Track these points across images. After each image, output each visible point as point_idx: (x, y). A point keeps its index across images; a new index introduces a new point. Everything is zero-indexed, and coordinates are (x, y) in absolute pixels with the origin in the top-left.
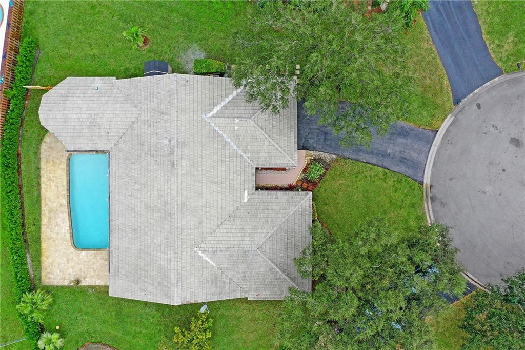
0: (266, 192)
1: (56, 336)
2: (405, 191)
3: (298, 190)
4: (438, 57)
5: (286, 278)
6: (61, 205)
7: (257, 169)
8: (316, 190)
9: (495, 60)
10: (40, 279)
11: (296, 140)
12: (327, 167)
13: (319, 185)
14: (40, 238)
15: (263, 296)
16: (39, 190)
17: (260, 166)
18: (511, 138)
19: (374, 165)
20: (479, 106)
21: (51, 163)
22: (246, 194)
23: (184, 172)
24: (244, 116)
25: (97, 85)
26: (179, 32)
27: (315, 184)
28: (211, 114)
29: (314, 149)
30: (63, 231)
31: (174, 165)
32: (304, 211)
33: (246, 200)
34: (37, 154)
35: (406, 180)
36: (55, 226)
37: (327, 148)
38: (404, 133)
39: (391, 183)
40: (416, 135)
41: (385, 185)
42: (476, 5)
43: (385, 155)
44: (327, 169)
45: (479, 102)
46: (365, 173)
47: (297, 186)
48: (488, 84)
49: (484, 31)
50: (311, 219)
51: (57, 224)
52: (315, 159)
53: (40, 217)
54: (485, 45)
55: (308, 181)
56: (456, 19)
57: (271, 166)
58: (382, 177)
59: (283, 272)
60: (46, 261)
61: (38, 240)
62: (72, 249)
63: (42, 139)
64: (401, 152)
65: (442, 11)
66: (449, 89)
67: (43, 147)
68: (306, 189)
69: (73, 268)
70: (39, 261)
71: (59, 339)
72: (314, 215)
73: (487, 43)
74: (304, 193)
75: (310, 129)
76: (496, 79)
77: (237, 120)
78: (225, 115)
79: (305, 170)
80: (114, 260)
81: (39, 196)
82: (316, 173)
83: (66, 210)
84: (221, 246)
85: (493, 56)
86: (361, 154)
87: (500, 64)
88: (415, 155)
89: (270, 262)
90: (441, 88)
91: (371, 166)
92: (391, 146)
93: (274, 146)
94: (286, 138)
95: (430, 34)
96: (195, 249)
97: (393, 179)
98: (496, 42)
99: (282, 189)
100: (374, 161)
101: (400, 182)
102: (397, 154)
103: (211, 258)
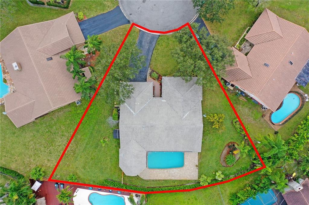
0: (162, 93)
1: (217, 174)
2: (162, 42)
3: (162, 82)
4: (112, 30)
5: (194, 86)
6: (167, 172)
7: (154, 97)
8: (161, 75)
9: (114, 8)
10: (196, 180)
11: (143, 82)
12: (153, 71)
13: (160, 74)
14: (180, 180)
15: (201, 95)
16: (161, 180)
17: (153, 95)
18: (143, 2)
19: (152, 53)
20: (131, 14)
21: (151, 175)
22: (163, 101)
23: (155, 123)
24: (134, 101)
25: (122, 155)
26: (102, 126)
27: (160, 76)
28: (134, 113)
29: (146, 76)
30: (177, 171)
31: (152, 126)
32: (169, 80)
33: (165, 101)
34: (147, 181)
35: (158, 42)
36: (175, 174)
37: (146, 71)
38: (140, 42)
39: (159, 47)
40: (141, 38)
41: (160, 49)
42: (93, 16)
43: (149, 49)
44: (154, 71)
45: (129, 14)
46: (156, 57)
47: (160, 82)
48: (122, 11)
49: (103, 13)
50: (172, 77)
51: (175, 173)
52: (150, 75)
53: (172, 180)
54: (108, 12)
55: (159, 78)
56: (98, 23)
57: (153, 92)
58: (157, 50)
59: (192, 87)
60: (189, 178)
61: (180, 181)
62: (184, 168)
63: (142, 179)
64: (148, 43)
65: (95, 28)
66: (124, 25)
67: (145, 178)
68: (161, 79)
69: (191, 168)
70: (188, 180)
71: (218, 173)
72: (171, 76)
73: (107, 11)
74: (162, 79)
75: (139, 77)
76: (121, 8)
77: (136, 104)
78: (134, 108)
79: (154, 79)
80: (187, 150)
81: (163, 180)
82: (155, 75)
83: (169, 170)
84: (182, 109)
85: (112, 9)
86: (148, 58)
87: (115, 7)
88: (149, 38)
89: (188, 92)
90: (124, 28)
91: (153, 55)
92: (145, 47)
93: (145, 90)
94: (142, 86)
95: (104, 32)
96: (183, 119)
97: (158, 47)
98: (107, 8)
99: (161, 88)
100: (151, 53)
101: (159, 44)
102: (148, 45)
103: (186, 113)
